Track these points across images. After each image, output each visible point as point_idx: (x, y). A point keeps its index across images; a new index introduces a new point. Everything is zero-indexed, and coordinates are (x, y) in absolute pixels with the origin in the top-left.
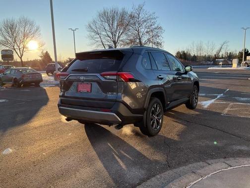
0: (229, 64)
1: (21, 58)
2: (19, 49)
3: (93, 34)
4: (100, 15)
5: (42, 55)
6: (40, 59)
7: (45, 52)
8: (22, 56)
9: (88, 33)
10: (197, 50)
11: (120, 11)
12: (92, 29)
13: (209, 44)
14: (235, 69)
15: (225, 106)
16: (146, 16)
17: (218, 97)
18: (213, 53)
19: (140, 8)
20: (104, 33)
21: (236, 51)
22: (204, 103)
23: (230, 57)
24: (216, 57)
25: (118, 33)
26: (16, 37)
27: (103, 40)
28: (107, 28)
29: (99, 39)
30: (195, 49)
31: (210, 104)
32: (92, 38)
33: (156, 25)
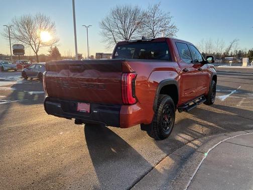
0: (238, 63)
1: (36, 53)
2: (35, 45)
3: (106, 31)
4: (113, 12)
5: (50, 50)
6: (49, 53)
7: (53, 47)
8: (37, 52)
9: (101, 30)
10: (206, 47)
11: (133, 8)
12: (105, 25)
13: (219, 42)
14: (245, 67)
15: (238, 101)
16: (161, 15)
17: (232, 93)
18: (222, 51)
19: (156, 8)
20: (116, 30)
21: (246, 49)
22: (220, 97)
23: (240, 55)
24: (226, 55)
25: (130, 30)
26: (32, 33)
27: (116, 37)
28: (120, 25)
29: (112, 37)
30: (204, 47)
31: (226, 98)
32: (105, 35)
33: (170, 25)
